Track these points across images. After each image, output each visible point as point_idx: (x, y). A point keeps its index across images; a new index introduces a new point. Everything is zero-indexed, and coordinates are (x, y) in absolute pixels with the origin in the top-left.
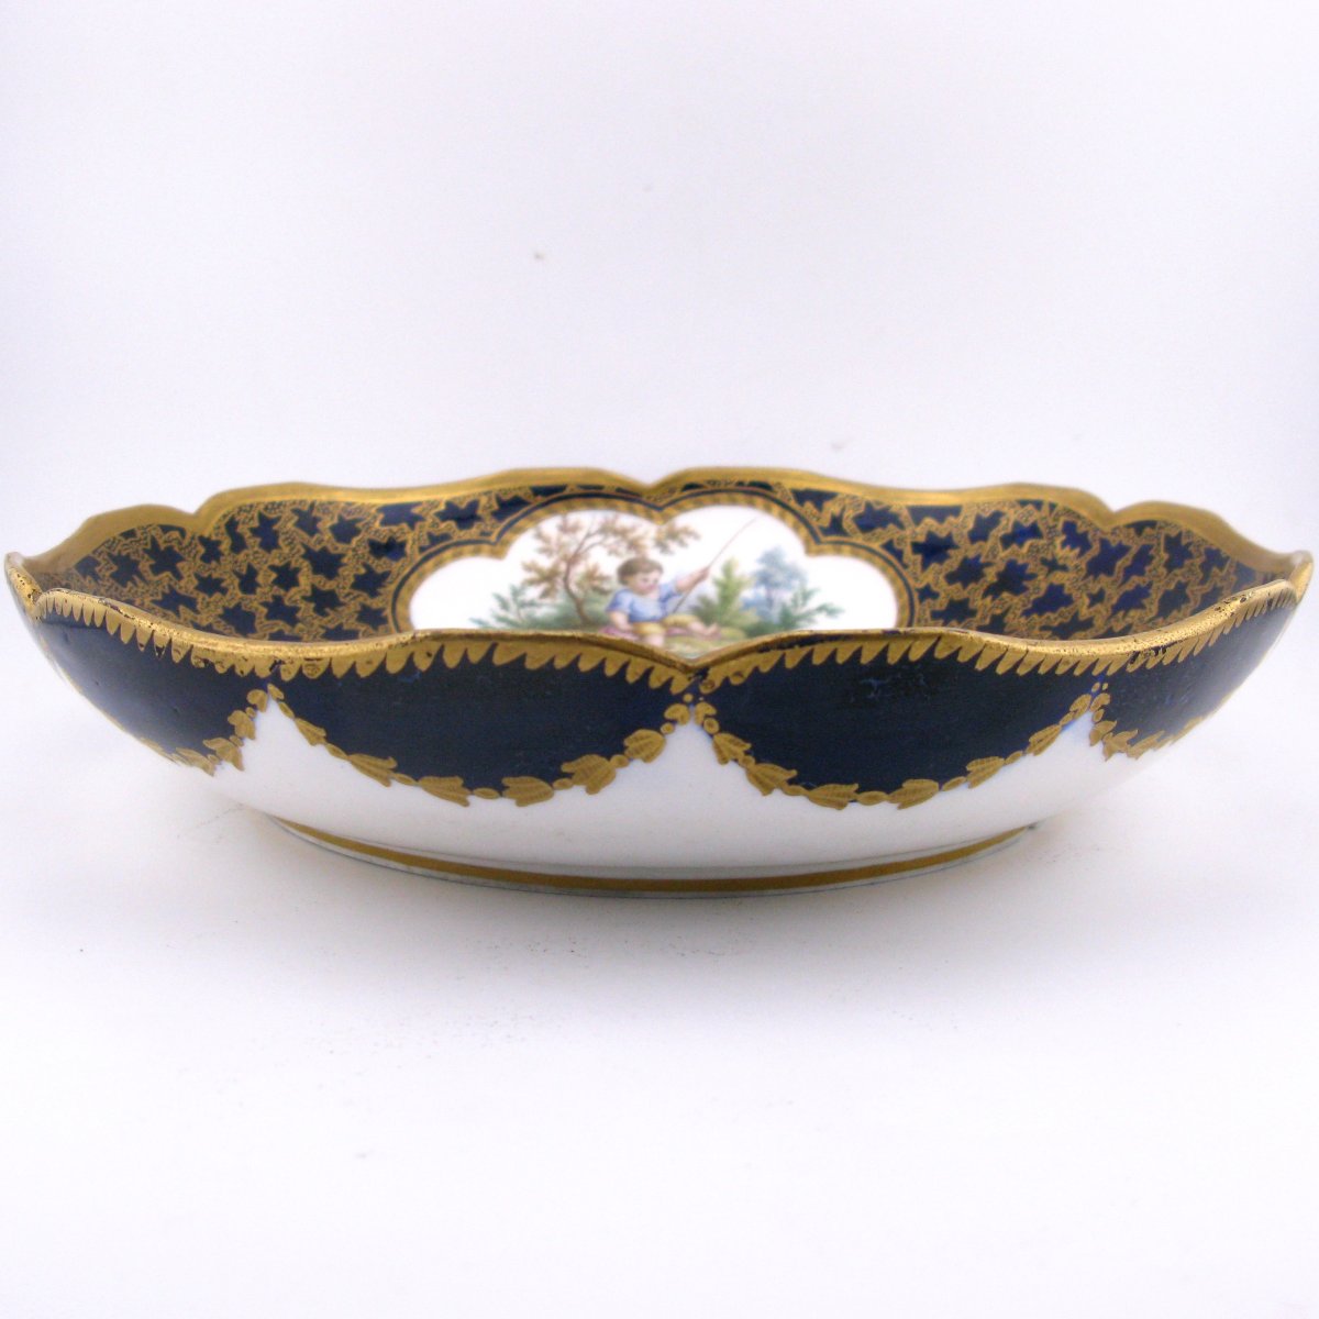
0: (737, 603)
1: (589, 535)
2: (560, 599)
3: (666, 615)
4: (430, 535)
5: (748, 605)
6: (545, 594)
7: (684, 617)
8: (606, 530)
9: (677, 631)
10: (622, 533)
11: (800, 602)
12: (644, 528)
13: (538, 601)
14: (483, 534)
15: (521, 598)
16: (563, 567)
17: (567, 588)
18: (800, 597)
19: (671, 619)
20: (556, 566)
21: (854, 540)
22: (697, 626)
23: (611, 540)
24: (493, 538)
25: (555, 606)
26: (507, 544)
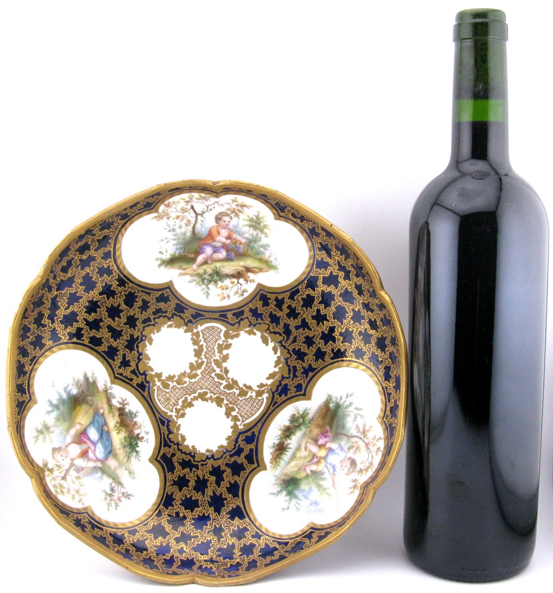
0: (314, 487)
1: (372, 457)
2: (353, 432)
3: (326, 462)
4: (391, 394)
5: (311, 490)
6: (358, 427)
7: (320, 467)
8: (371, 464)
9: (315, 460)
10: (366, 470)
11: (297, 505)
12: (363, 478)
13: (355, 422)
14: (387, 416)
15: (359, 417)
16: (366, 441)
17: (357, 437)
18: (299, 507)
19: (323, 462)
20: (367, 438)
21: (300, 537)
22: (314, 468)
23: (367, 465)
24: (385, 419)
25: (351, 427)
26: (381, 424)
